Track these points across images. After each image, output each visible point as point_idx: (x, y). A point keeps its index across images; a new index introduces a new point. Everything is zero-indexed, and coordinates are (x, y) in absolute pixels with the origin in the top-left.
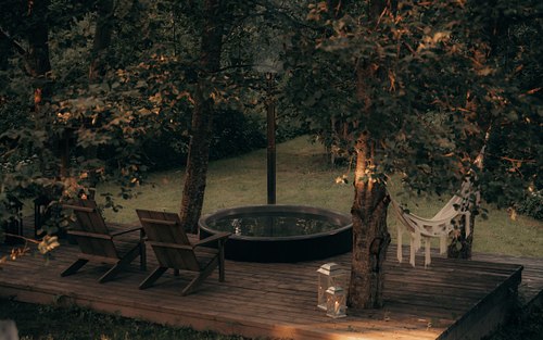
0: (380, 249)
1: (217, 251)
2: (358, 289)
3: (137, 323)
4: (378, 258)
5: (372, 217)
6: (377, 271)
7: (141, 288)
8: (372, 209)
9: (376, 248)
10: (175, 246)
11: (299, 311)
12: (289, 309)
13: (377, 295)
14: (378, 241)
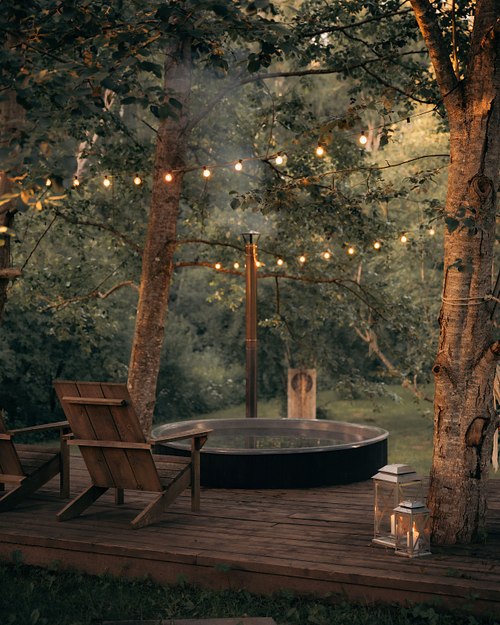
0: (483, 437)
1: (188, 459)
2: (445, 508)
3: (52, 573)
4: (479, 452)
5: (470, 380)
6: (478, 477)
7: (61, 519)
8: (472, 365)
9: (476, 436)
10: (119, 445)
11: (343, 547)
12: (324, 546)
13: (476, 520)
14: (480, 423)
